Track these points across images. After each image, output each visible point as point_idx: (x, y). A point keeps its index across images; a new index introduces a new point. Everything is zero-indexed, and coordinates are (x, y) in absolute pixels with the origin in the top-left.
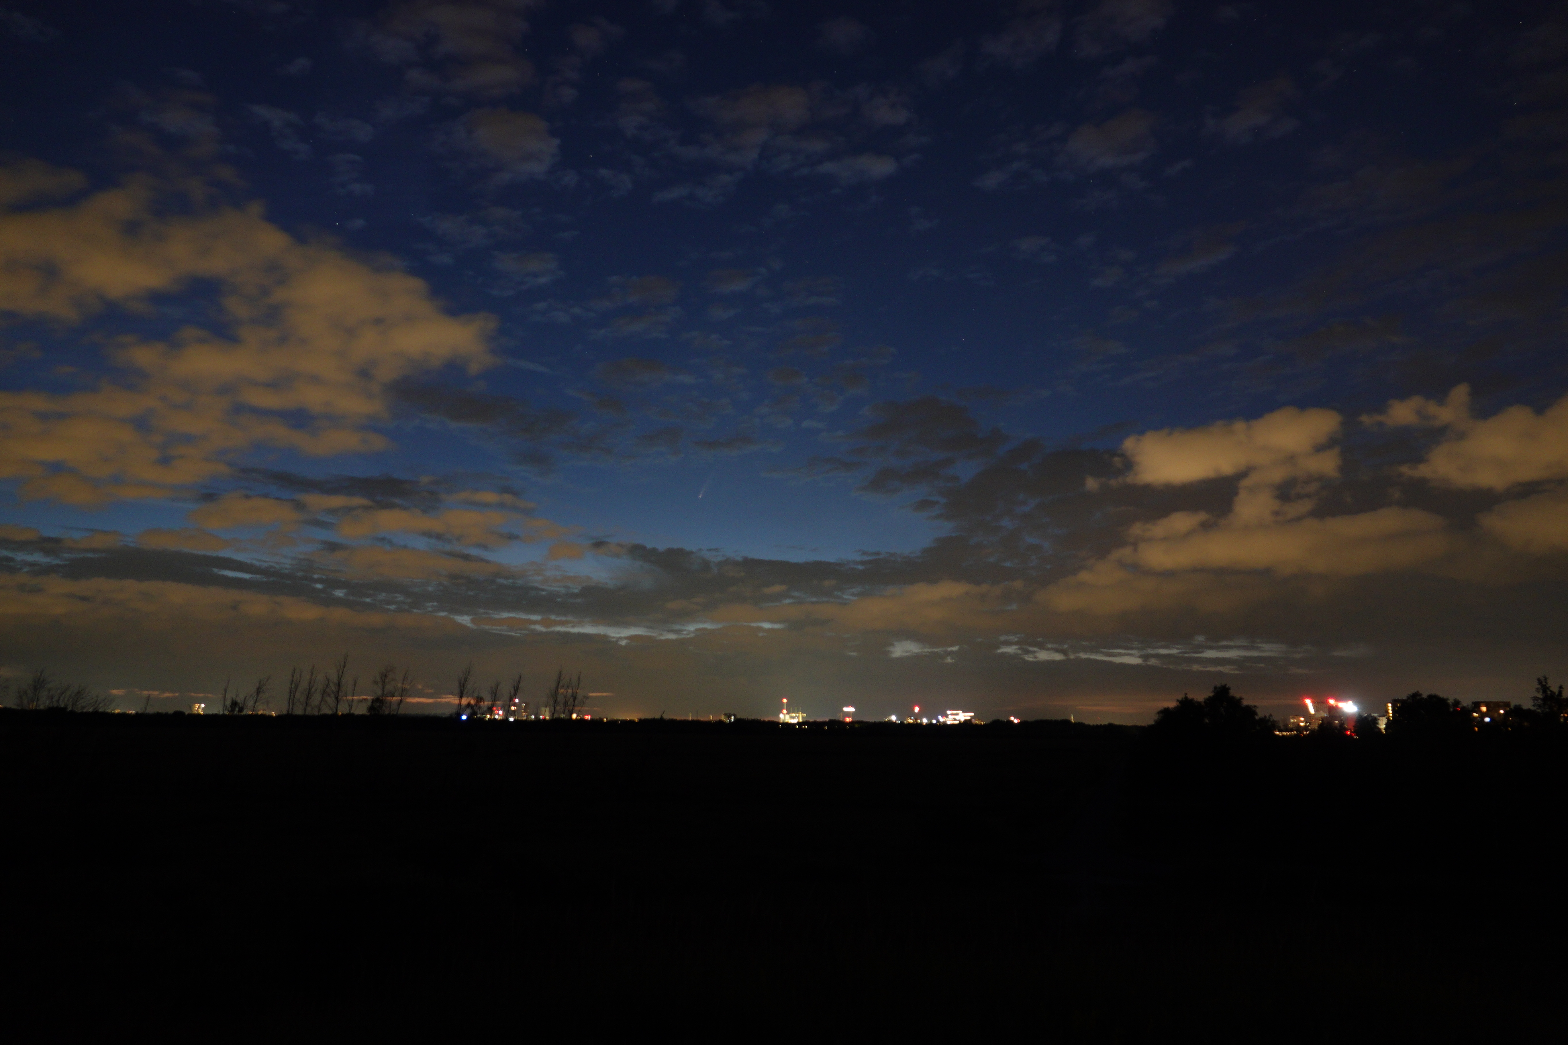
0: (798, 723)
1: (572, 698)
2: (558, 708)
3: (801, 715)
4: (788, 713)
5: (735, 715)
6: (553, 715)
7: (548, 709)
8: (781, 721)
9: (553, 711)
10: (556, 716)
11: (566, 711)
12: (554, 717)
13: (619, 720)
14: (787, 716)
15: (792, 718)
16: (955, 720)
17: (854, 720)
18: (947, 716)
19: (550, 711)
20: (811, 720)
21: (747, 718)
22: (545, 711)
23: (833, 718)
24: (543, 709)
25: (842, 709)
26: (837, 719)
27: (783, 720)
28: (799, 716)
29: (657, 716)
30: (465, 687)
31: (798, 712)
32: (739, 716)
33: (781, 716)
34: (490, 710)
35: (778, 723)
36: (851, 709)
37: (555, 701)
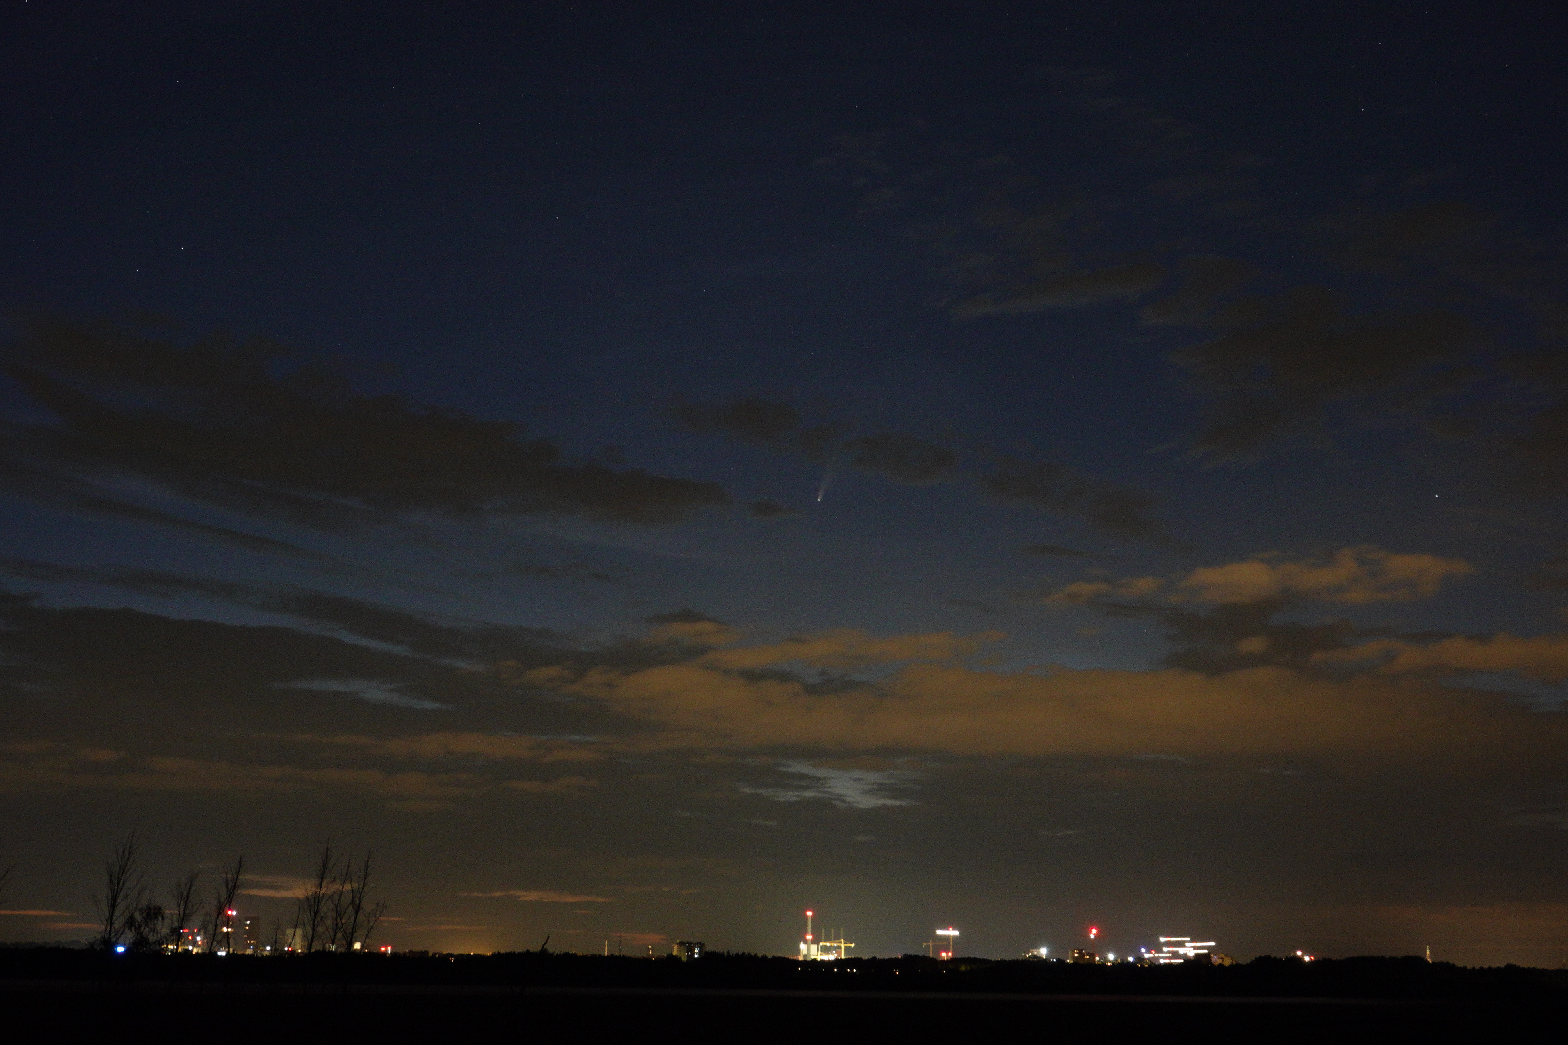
0: (837, 962)
1: (350, 908)
2: (320, 930)
3: (843, 946)
4: (815, 941)
5: (701, 945)
6: (310, 946)
7: (299, 932)
8: (801, 958)
9: (310, 937)
10: (317, 946)
11: (339, 935)
12: (313, 951)
13: (452, 955)
14: (814, 948)
15: (826, 950)
16: (1175, 955)
17: (958, 956)
18: (1158, 948)
19: (304, 936)
20: (865, 957)
21: (728, 952)
22: (293, 938)
23: (912, 952)
24: (289, 932)
25: (936, 933)
26: (920, 954)
27: (805, 956)
28: (839, 948)
29: (535, 948)
30: (121, 885)
31: (837, 938)
32: (709, 948)
33: (803, 947)
34: (176, 936)
35: (797, 963)
36: (953, 933)
37: (316, 914)
